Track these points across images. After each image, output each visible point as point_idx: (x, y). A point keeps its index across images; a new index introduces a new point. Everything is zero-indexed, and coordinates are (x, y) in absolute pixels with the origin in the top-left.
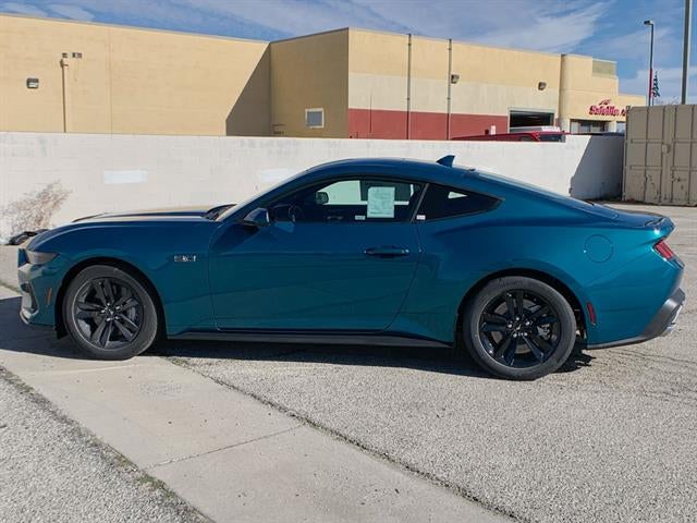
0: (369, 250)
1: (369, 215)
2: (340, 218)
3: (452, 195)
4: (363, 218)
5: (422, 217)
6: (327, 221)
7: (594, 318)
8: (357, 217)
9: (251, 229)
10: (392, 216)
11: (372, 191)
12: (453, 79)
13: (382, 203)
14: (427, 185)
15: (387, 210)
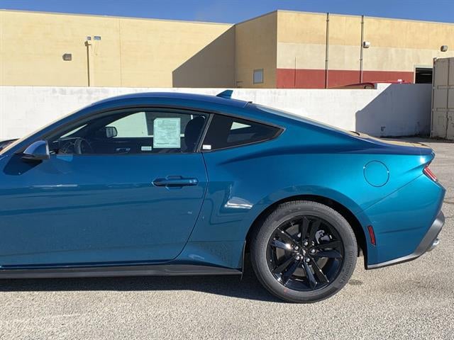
0: (157, 181)
1: (156, 145)
2: (128, 149)
3: (236, 126)
4: (149, 148)
5: (208, 147)
6: (116, 152)
7: (374, 241)
8: (143, 148)
9: (33, 162)
10: (178, 145)
11: (158, 122)
12: (364, 45)
13: (168, 133)
14: (212, 116)
15: (173, 141)
